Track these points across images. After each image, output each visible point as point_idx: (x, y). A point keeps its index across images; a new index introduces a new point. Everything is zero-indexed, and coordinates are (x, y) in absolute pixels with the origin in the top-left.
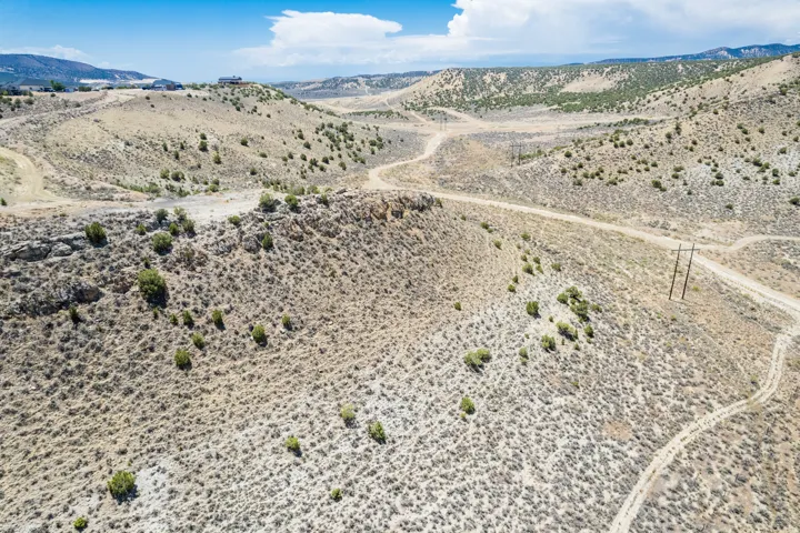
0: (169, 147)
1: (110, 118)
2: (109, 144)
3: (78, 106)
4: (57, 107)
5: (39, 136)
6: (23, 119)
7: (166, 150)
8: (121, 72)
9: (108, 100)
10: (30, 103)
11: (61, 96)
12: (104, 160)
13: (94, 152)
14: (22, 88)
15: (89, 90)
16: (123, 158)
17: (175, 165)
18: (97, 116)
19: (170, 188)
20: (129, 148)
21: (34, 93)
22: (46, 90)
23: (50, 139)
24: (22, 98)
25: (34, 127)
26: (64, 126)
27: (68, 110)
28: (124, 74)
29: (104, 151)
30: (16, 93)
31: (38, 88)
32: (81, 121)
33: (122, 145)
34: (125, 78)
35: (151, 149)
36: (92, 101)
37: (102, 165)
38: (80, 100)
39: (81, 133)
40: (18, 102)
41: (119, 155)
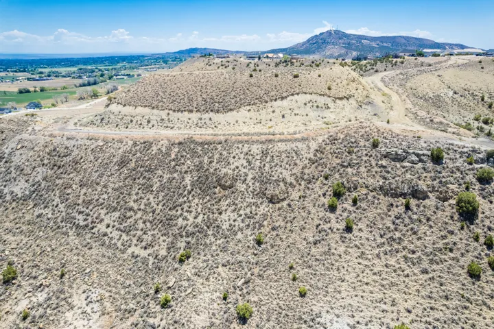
0: (486, 99)
1: (449, 75)
2: (443, 91)
3: (430, 65)
4: (416, 66)
5: (403, 82)
6: (398, 72)
7: (483, 100)
8: (451, 45)
9: (450, 62)
10: (402, 63)
11: (421, 59)
12: (437, 102)
13: (431, 95)
14: (401, 54)
15: (439, 55)
16: (450, 102)
17: (487, 112)
18: (440, 73)
19: (481, 129)
20: (456, 96)
21: (406, 57)
22: (413, 55)
23: (409, 85)
24: (399, 60)
25: (402, 77)
26: (418, 77)
27: (423, 68)
28: (451, 46)
29: (438, 96)
30: (396, 57)
31: (408, 54)
32: (429, 76)
33: (451, 93)
34: (452, 48)
35: (471, 98)
36: (440, 63)
37: (434, 104)
38: (431, 62)
39: (428, 83)
40: (396, 62)
41: (447, 99)
